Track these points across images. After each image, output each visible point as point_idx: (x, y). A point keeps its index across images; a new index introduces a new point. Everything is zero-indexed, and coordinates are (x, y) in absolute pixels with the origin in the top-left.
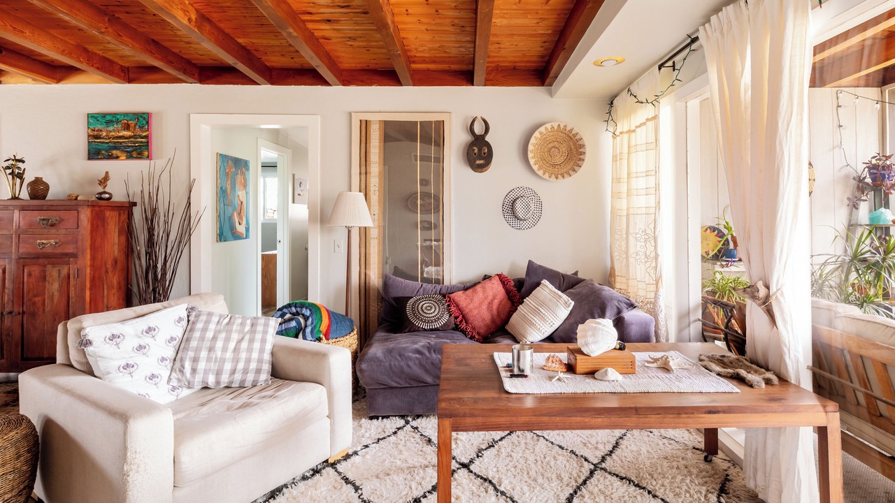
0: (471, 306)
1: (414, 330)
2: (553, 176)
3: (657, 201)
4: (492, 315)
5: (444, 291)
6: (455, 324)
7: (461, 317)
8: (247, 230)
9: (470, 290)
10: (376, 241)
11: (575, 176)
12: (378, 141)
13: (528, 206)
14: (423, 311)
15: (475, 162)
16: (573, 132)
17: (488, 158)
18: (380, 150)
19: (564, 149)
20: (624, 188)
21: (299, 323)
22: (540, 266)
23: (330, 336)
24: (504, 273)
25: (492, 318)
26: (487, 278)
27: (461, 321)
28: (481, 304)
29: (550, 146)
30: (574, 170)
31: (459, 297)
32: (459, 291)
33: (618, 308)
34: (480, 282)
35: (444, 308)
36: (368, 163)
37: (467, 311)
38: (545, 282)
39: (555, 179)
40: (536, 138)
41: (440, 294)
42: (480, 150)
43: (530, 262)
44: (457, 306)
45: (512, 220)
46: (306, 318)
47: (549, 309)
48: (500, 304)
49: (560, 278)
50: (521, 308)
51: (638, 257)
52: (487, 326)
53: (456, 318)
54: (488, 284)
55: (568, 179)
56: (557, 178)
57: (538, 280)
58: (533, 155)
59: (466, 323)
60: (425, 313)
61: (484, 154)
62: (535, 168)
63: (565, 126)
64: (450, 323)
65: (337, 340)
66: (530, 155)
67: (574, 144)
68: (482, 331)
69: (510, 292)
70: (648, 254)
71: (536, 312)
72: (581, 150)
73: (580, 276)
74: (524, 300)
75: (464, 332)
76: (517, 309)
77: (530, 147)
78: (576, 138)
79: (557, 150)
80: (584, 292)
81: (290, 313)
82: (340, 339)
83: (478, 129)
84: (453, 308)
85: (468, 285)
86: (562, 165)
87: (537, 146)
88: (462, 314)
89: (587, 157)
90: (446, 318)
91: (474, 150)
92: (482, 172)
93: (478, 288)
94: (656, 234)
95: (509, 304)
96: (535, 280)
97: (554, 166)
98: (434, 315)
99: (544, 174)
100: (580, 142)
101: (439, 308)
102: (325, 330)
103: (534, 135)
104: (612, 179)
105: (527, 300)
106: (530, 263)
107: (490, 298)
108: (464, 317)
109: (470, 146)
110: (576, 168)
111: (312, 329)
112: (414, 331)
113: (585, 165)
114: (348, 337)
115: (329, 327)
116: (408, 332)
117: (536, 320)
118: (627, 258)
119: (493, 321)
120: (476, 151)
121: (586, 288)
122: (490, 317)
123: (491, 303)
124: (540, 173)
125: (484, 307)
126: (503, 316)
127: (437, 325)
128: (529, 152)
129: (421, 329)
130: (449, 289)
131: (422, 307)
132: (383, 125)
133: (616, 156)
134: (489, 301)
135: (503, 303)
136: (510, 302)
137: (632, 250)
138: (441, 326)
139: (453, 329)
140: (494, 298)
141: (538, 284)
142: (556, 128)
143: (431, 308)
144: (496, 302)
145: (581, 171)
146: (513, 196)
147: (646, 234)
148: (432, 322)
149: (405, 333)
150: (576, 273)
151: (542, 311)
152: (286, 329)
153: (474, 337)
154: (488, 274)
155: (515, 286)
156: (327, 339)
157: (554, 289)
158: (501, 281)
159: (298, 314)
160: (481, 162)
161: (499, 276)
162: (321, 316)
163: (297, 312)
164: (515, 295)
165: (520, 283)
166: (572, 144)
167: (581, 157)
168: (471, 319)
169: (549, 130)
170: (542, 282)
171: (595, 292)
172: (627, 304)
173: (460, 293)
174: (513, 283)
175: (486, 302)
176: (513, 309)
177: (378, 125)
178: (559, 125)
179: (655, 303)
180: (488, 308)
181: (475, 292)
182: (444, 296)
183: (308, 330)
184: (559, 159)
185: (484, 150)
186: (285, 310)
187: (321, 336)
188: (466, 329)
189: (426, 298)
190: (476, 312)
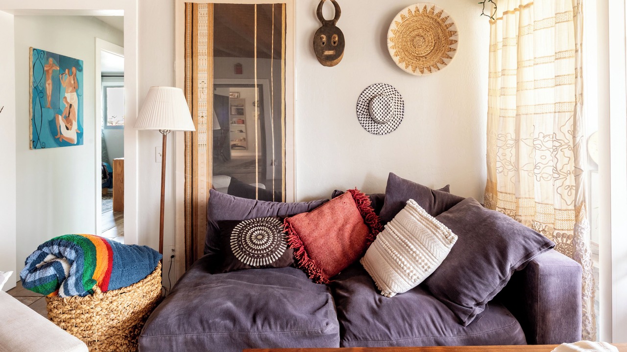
0: (315, 234)
1: (238, 267)
2: (418, 70)
3: (579, 92)
4: (343, 246)
5: (283, 212)
6: (294, 258)
7: (302, 248)
8: (80, 135)
9: (316, 212)
10: (205, 148)
11: (444, 70)
12: (206, 28)
13: (387, 106)
14: (252, 241)
15: (323, 52)
16: (443, 16)
17: (339, 47)
18: (209, 39)
19: (430, 37)
20: (512, 82)
21: (60, 270)
22: (404, 181)
23: (110, 286)
24: (359, 188)
25: (343, 250)
26: (337, 194)
27: (302, 255)
28: (328, 230)
29: (414, 33)
30: (443, 63)
31: (301, 221)
32: (302, 212)
33: (526, 249)
34: (328, 201)
35: (280, 237)
36: (194, 55)
37: (310, 240)
38: (412, 202)
39: (420, 74)
40: (397, 23)
41: (277, 216)
42: (329, 38)
43: (391, 174)
44: (298, 233)
45: (368, 123)
46: (71, 263)
47: (422, 244)
48: (353, 231)
49: (431, 197)
50: (380, 236)
51: (536, 171)
52: (336, 261)
53: (296, 250)
54: (338, 203)
55: (436, 74)
56: (422, 72)
57: (402, 199)
58: (393, 44)
59: (309, 256)
60: (254, 244)
61: (335, 43)
62: (396, 59)
63: (433, 9)
64: (288, 257)
65: (121, 291)
66: (390, 44)
67: (443, 31)
68: (330, 268)
69: (366, 214)
70: (559, 167)
71: (403, 247)
72: (451, 38)
73: (454, 192)
74: (385, 226)
75: (305, 270)
76: (375, 238)
77: (390, 34)
78: (446, 23)
79: (422, 39)
80: (468, 219)
81: (52, 254)
82: (125, 290)
83: (328, 13)
84: (292, 237)
85: (314, 203)
86: (428, 57)
87: (398, 34)
88: (304, 244)
89: (460, 47)
90: (282, 249)
91: (321, 38)
92: (331, 66)
93: (326, 208)
94: (578, 139)
95: (364, 231)
96: (398, 198)
97: (418, 58)
98: (266, 246)
99: (407, 67)
100: (451, 29)
101: (274, 237)
102: (101, 279)
103: (395, 19)
104: (490, 73)
105: (389, 226)
106: (391, 176)
107: (341, 222)
108: (306, 248)
109: (318, 33)
110: (445, 60)
111: (77, 280)
112: (238, 270)
113: (457, 56)
114: (140, 284)
115: (108, 273)
116: (230, 271)
117: (404, 261)
118: (517, 170)
119: (344, 253)
120: (324, 39)
121: (470, 212)
122: (340, 249)
123: (341, 229)
124: (402, 66)
125: (333, 234)
126: (357, 247)
127: (270, 261)
128: (389, 41)
129: (247, 267)
130: (290, 210)
131: (251, 236)
132: (212, 9)
133: (495, 45)
134: (339, 226)
135: (357, 228)
136: (366, 228)
137: (524, 160)
138: (276, 262)
139: (292, 265)
140: (346, 222)
141: (402, 205)
142: (421, 10)
143: (263, 236)
144: (349, 228)
145: (452, 63)
146: (368, 95)
147: (557, 140)
148: (263, 256)
149: (226, 272)
150: (447, 189)
151: (412, 247)
152: (40, 279)
153: (319, 278)
154: (339, 189)
155: (372, 205)
156: (104, 290)
157: (425, 213)
158: (354, 199)
159: (60, 255)
160: (331, 52)
161: (353, 192)
162: (95, 259)
163: (60, 253)
164: (372, 219)
165: (378, 201)
166: (440, 31)
167: (452, 46)
168: (315, 251)
169: (413, 13)
170: (408, 202)
171: (485, 220)
172: (538, 242)
173: (303, 215)
174: (369, 202)
175: (336, 228)
176: (370, 239)
177: (207, 9)
178: (425, 7)
179: (575, 238)
180: (338, 237)
181: (321, 214)
182: (281, 219)
183: (72, 281)
184: (424, 50)
185: (335, 38)
186: (45, 250)
187: (94, 287)
188: (308, 266)
189: (258, 222)
190: (322, 241)
